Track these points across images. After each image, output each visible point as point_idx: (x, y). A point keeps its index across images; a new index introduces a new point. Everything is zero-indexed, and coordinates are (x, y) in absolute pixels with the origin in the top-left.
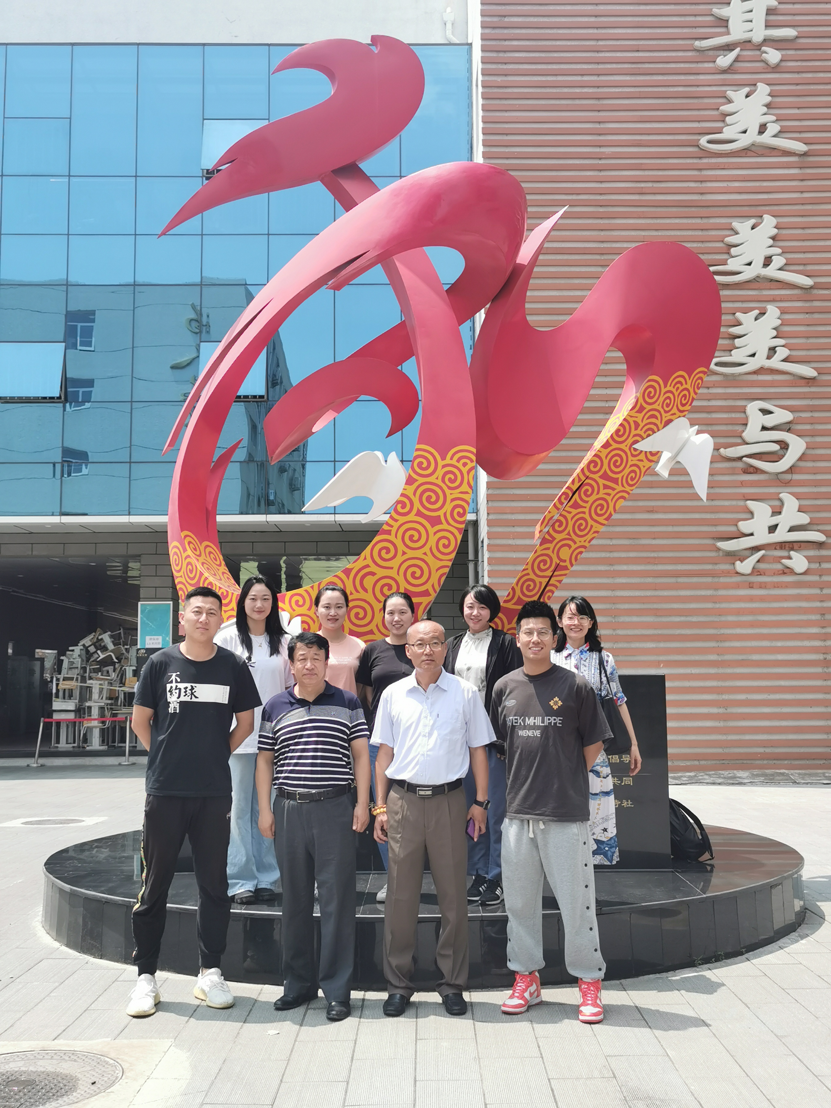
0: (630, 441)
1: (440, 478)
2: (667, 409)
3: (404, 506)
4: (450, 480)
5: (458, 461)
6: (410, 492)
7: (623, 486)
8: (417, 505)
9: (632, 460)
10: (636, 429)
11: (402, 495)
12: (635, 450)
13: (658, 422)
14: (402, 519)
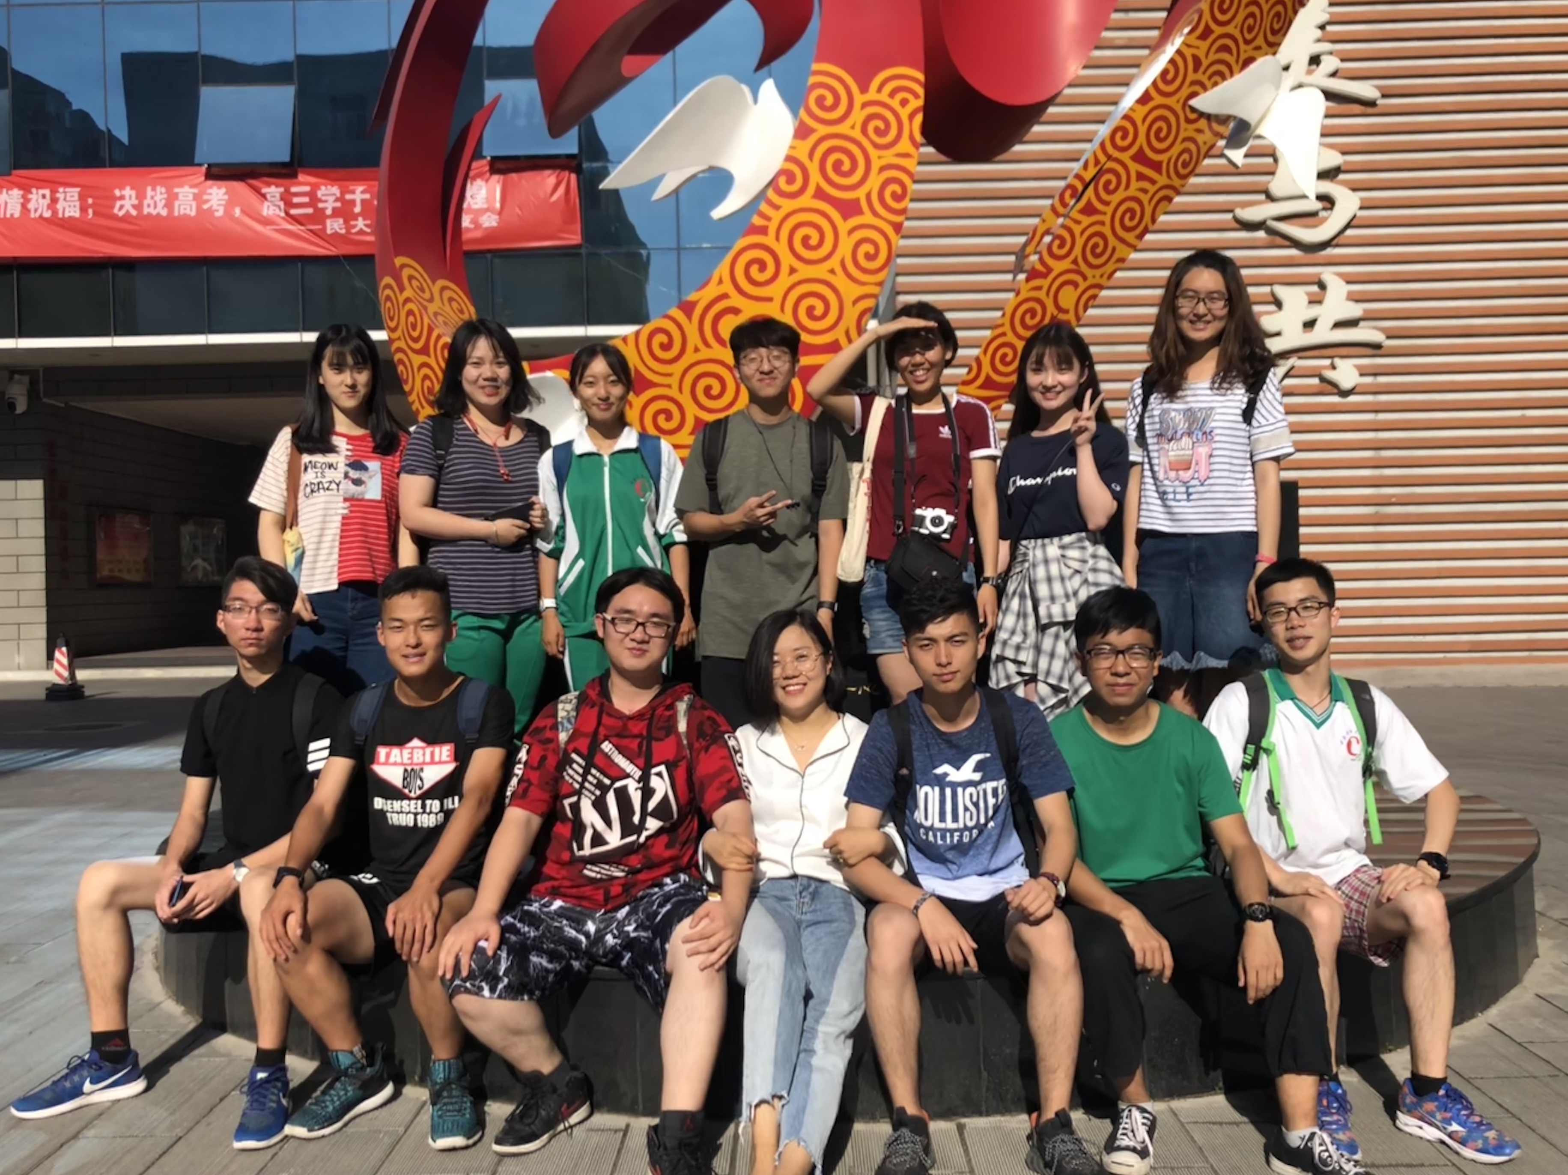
0: (1185, 91)
1: (858, 127)
2: (1249, 37)
3: (791, 179)
4: (877, 131)
5: (892, 94)
6: (802, 154)
7: (1169, 176)
8: (816, 178)
9: (1187, 130)
10: (1196, 70)
11: (789, 159)
12: (1193, 110)
13: (1231, 59)
14: (788, 205)
